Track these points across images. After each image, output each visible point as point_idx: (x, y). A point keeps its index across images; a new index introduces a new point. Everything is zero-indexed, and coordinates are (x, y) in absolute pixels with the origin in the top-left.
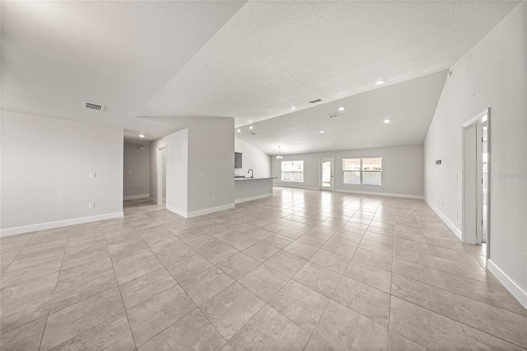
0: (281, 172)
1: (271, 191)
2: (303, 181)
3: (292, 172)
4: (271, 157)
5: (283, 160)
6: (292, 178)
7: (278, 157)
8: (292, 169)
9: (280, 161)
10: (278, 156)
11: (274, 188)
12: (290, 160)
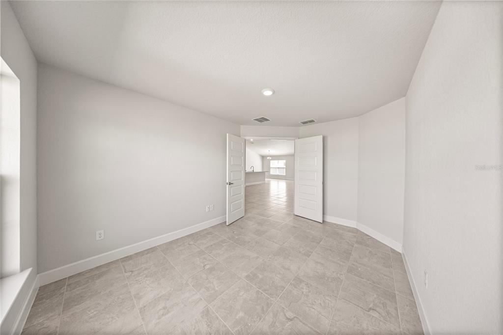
0: (269, 168)
1: (265, 180)
2: (285, 174)
3: (279, 168)
4: (263, 157)
5: (271, 160)
6: (277, 173)
7: (268, 158)
8: (277, 166)
9: (269, 160)
10: (268, 156)
11: (266, 179)
12: (276, 160)
